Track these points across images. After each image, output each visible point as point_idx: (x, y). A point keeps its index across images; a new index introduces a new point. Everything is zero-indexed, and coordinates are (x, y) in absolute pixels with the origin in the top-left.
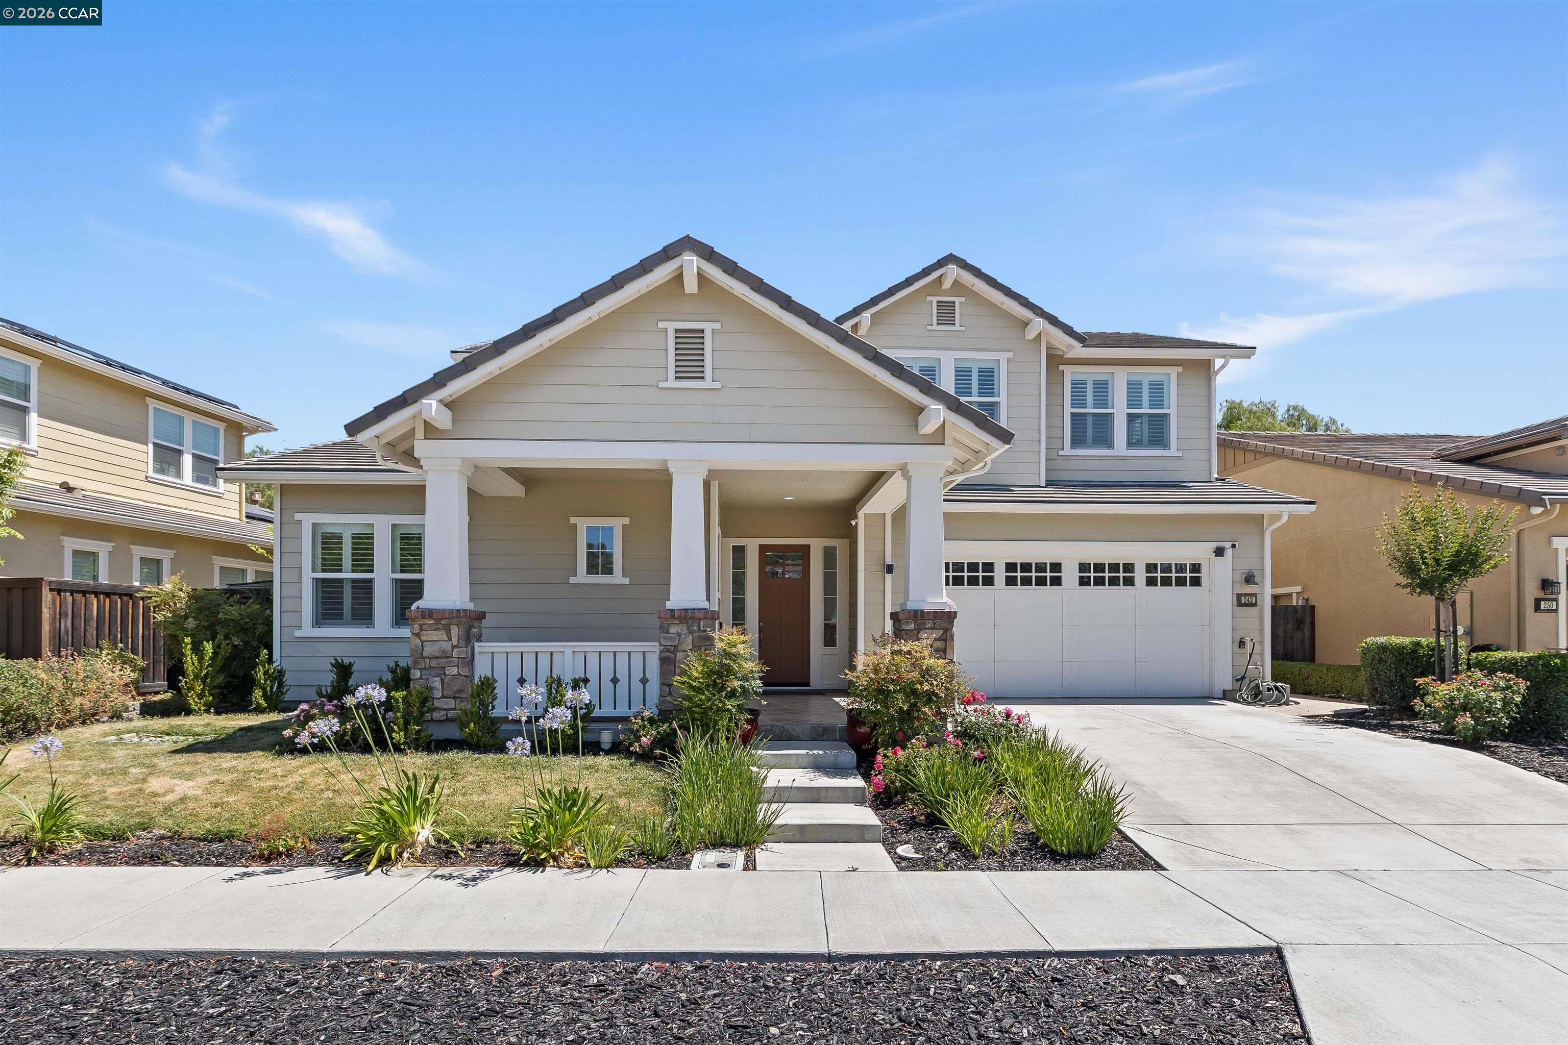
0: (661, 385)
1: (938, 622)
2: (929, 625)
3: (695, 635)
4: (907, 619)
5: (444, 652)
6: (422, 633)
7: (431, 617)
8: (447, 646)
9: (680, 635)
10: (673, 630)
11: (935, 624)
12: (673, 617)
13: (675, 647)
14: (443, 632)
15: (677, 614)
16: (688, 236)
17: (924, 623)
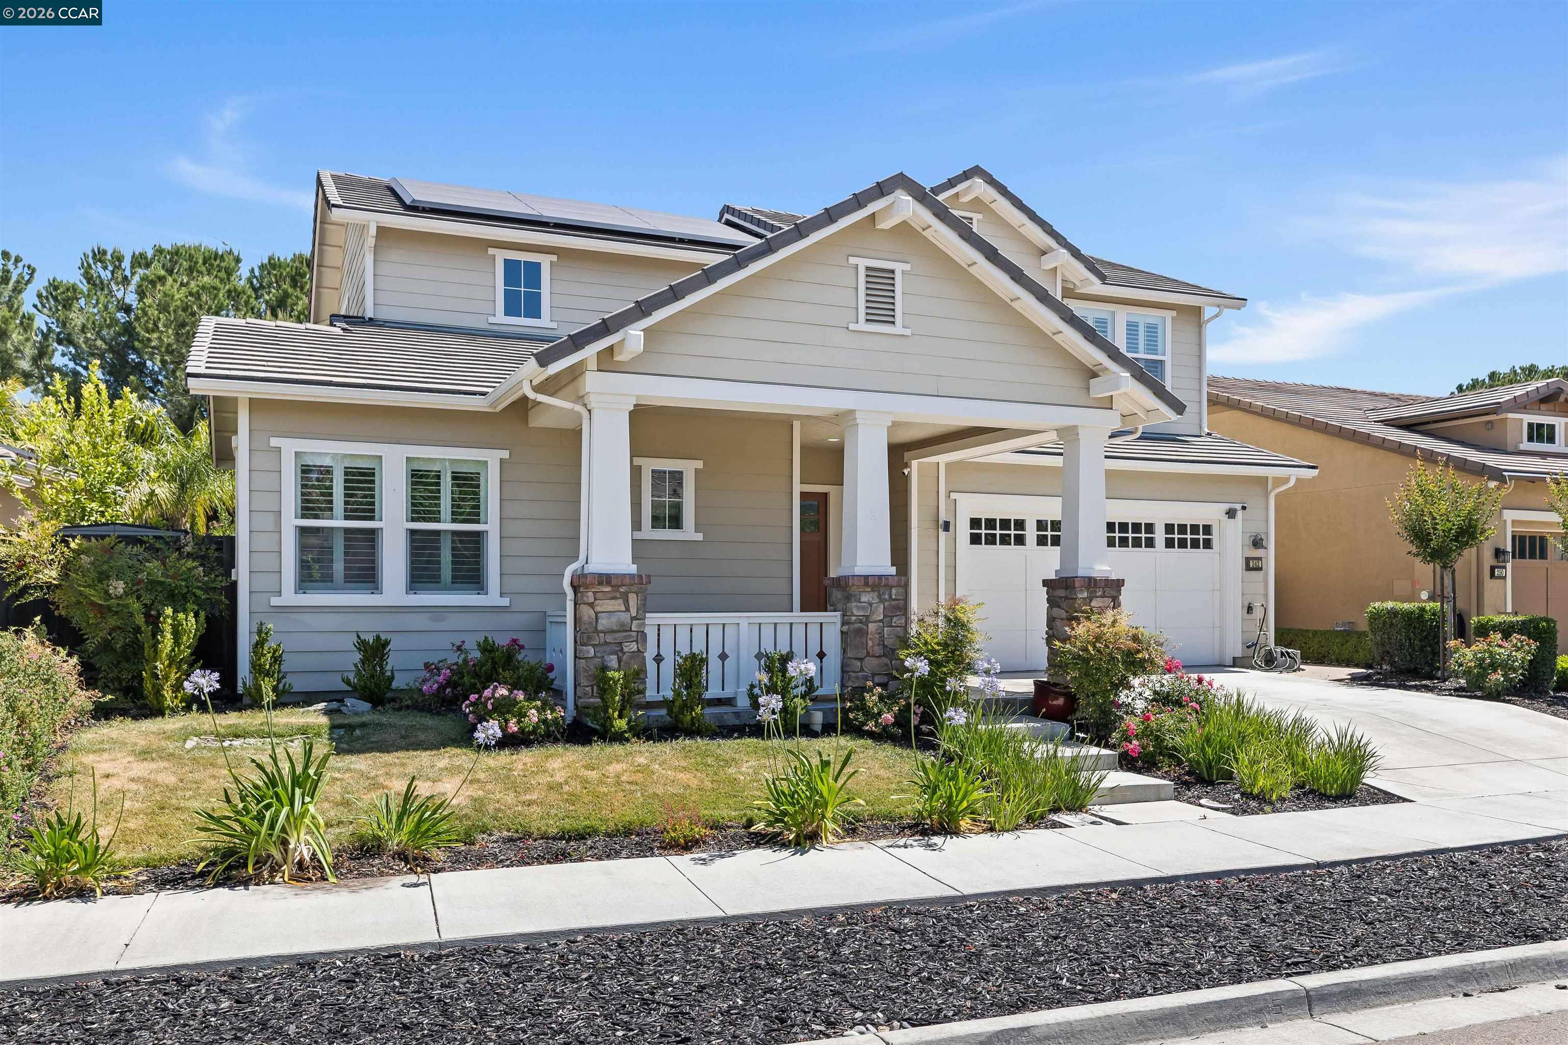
0: (852, 327)
1: (1108, 590)
2: (1099, 594)
3: (887, 604)
4: (1082, 586)
5: (623, 625)
6: (597, 602)
7: (609, 583)
8: (625, 617)
9: (871, 604)
10: (864, 598)
11: (1104, 592)
12: (866, 584)
13: (867, 617)
14: (620, 601)
15: (870, 581)
16: (901, 174)
17: (1095, 592)
